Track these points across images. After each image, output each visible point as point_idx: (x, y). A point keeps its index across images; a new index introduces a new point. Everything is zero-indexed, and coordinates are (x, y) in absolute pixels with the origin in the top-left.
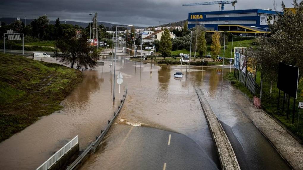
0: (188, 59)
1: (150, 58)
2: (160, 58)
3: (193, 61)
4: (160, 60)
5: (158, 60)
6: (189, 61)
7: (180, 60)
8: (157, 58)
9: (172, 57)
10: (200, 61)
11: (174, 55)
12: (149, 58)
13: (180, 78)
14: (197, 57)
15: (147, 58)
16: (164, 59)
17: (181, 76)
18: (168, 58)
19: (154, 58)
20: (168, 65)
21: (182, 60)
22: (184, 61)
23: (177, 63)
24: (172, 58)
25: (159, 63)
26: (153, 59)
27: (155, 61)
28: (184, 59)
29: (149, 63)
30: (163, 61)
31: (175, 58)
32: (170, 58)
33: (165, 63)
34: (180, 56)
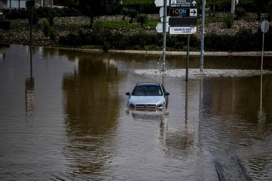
0: (192, 22)
1: (27, 21)
2: (72, 20)
3: (221, 31)
4: (73, 28)
5: (63, 28)
6: (200, 30)
7: (159, 28)
8: (58, 21)
9: (125, 14)
10: (254, 31)
11: (137, 7)
12: (23, 21)
13: (152, 108)
14: (241, 10)
15: (13, 22)
16: (91, 27)
17: (158, 100)
18: (110, 19)
19: (43, 21)
20: (105, 49)
21: (167, 25)
22: (173, 31)
23: (148, 44)
24: (128, 18)
25: (63, 41)
26: (39, 26)
27: (46, 35)
28: (173, 23)
29: (18, 42)
30: (85, 31)
31: (142, 21)
32: (119, 18)
33: (94, 41)
34: (159, 8)
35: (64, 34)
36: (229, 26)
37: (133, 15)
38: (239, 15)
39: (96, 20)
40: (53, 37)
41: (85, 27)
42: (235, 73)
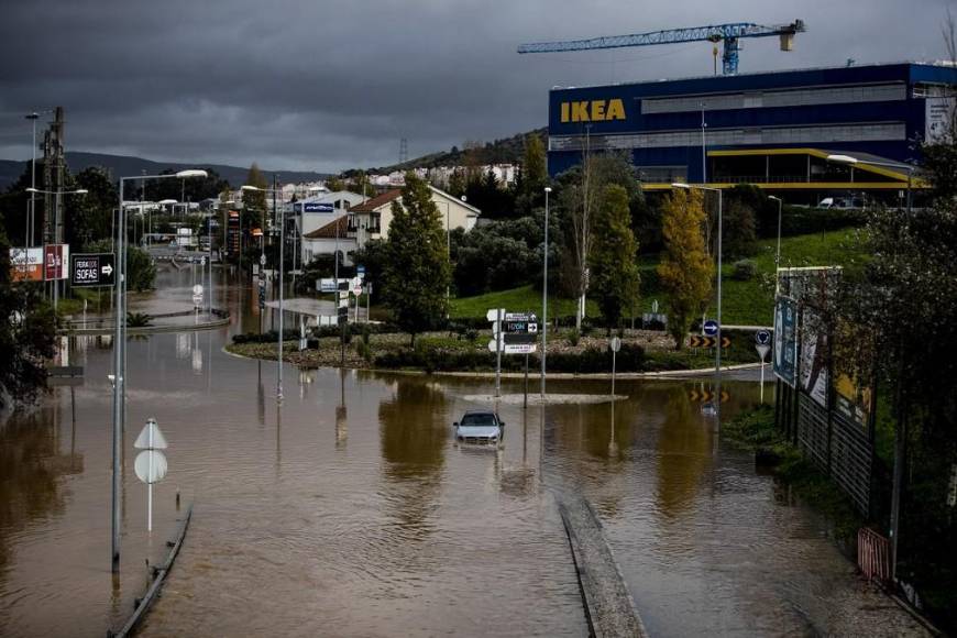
0: (532, 339)
1: (338, 339)
2: (390, 338)
3: (564, 348)
4: (391, 346)
5: (380, 347)
6: (540, 348)
7: (492, 346)
8: (374, 338)
9: (452, 330)
10: (604, 350)
11: (466, 321)
12: (333, 340)
13: (484, 440)
14: (588, 325)
15: (322, 341)
16: (412, 345)
17: (491, 431)
18: (434, 335)
19: (356, 339)
20: (429, 371)
21: (502, 343)
22: (510, 350)
23: (479, 364)
24: (455, 335)
25: (380, 363)
26: (352, 345)
27: (361, 355)
28: (508, 340)
29: (327, 364)
30: (405, 350)
31: (472, 337)
32: (445, 334)
33: (416, 362)
34: (492, 322)
35: (381, 354)
36: (575, 343)
37: (461, 331)
38: (586, 331)
39: (418, 337)
40: (368, 358)
41: (405, 345)
42: (581, 398)
